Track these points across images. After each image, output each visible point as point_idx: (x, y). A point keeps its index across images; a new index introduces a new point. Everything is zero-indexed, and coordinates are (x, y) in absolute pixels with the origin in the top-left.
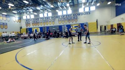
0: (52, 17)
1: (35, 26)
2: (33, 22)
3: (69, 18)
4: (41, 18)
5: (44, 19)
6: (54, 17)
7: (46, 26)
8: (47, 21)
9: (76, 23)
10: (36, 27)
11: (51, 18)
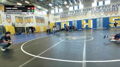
0: (84, 10)
1: (63, 21)
2: (61, 16)
3: (106, 10)
4: (70, 12)
5: (74, 13)
6: (87, 10)
7: (76, 19)
8: (77, 14)
9: (115, 15)
10: (65, 21)
11: (82, 11)
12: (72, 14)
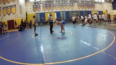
0: (71, 1)
2: (44, 6)
3: (88, 5)
5: (61, 2)
8: (64, 4)
12: (58, 3)
